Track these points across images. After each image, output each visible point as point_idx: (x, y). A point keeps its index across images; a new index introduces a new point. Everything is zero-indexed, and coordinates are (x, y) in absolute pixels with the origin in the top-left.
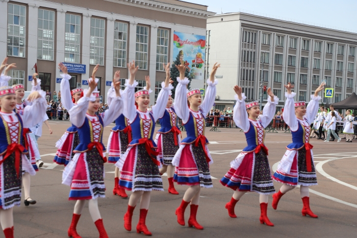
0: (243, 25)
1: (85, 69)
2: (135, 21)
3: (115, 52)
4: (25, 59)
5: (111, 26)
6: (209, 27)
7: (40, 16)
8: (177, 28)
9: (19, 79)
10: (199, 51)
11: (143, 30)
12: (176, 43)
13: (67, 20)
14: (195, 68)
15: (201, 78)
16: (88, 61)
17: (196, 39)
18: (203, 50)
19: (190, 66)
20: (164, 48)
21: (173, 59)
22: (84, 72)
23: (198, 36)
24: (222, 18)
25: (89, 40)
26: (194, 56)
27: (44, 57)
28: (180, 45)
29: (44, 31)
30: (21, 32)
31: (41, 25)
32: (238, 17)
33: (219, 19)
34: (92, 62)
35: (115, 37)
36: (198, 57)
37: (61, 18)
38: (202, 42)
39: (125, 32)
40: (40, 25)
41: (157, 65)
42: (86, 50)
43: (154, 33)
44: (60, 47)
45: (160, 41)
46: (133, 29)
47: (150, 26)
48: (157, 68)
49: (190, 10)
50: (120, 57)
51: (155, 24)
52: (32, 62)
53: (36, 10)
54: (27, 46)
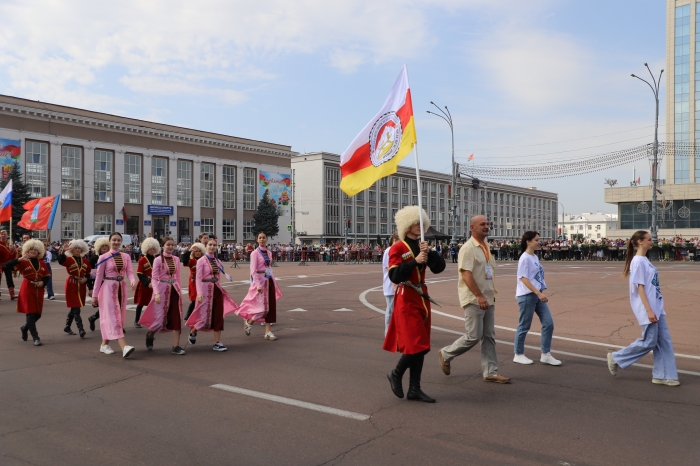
0: (325, 164)
1: (172, 210)
2: (221, 162)
3: (202, 192)
4: (112, 204)
5: (197, 168)
6: (293, 166)
7: (126, 160)
8: (262, 168)
9: (107, 223)
10: (285, 189)
11: (229, 171)
12: (263, 182)
13: (154, 164)
14: (281, 205)
15: (288, 214)
16: (175, 203)
17: (281, 178)
18: (289, 188)
19: (277, 202)
20: (250, 188)
21: (260, 198)
22: (172, 214)
23: (283, 175)
24: (306, 157)
25: (176, 182)
26: (280, 194)
27: (131, 201)
28: (266, 184)
29: (131, 175)
30: (108, 177)
31: (128, 169)
32: (321, 157)
33: (303, 159)
34: (180, 203)
35: (202, 178)
36: (284, 195)
37: (148, 162)
38: (287, 180)
39: (211, 173)
40: (126, 170)
41: (244, 204)
42: (173, 192)
43: (240, 174)
44: (147, 190)
45: (246, 181)
46: (220, 170)
47: (236, 167)
48: (244, 207)
49: (275, 151)
50: (207, 197)
51: (241, 165)
52: (119, 206)
53: (123, 155)
54: (114, 191)
